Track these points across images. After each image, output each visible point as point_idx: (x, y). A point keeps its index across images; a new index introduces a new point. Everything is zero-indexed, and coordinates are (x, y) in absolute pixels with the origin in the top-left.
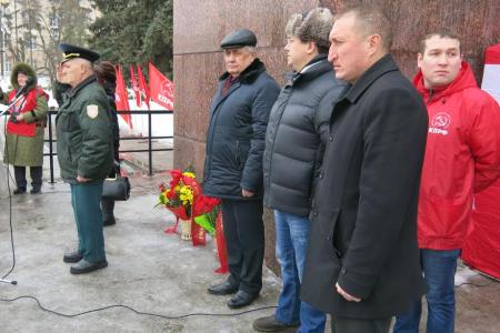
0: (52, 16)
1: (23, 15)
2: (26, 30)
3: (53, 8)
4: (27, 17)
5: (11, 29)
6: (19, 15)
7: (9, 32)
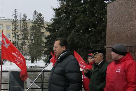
0: (31, 35)
1: (22, 35)
2: (23, 40)
3: (32, 33)
4: (23, 36)
5: (18, 40)
6: (21, 35)
7: (18, 41)
